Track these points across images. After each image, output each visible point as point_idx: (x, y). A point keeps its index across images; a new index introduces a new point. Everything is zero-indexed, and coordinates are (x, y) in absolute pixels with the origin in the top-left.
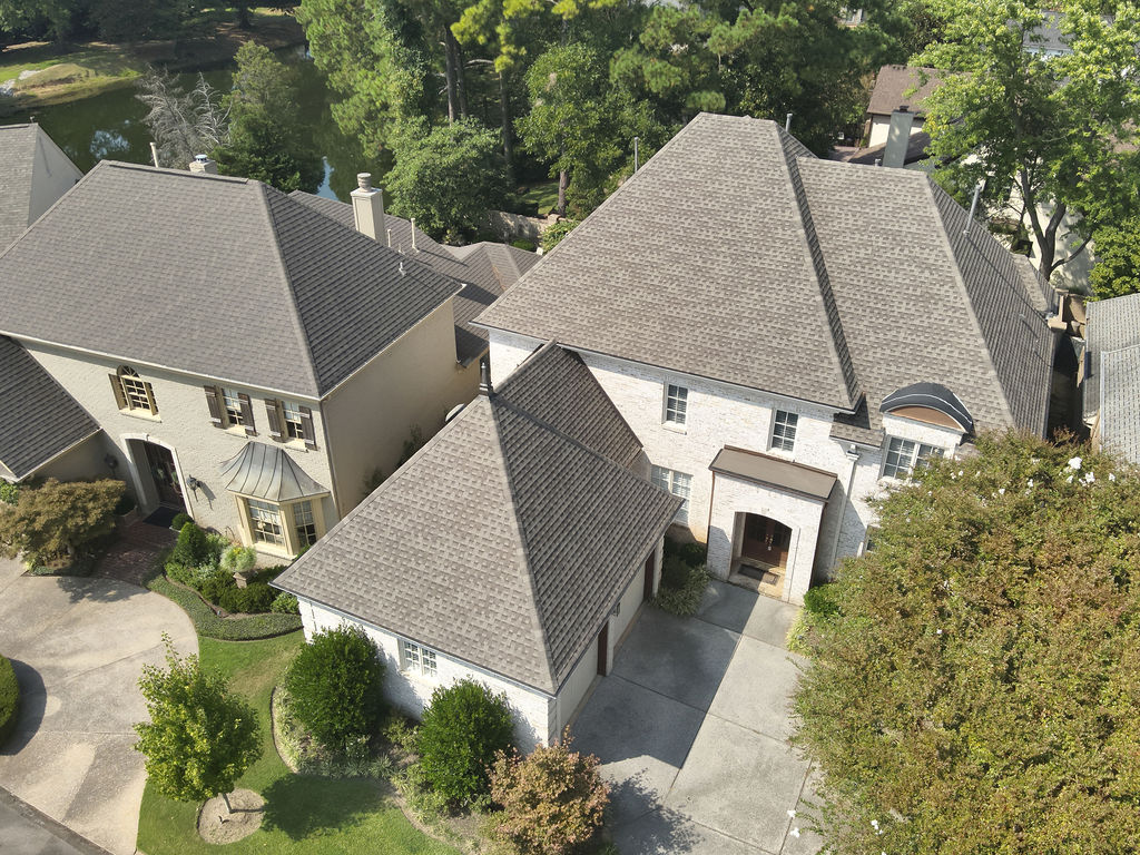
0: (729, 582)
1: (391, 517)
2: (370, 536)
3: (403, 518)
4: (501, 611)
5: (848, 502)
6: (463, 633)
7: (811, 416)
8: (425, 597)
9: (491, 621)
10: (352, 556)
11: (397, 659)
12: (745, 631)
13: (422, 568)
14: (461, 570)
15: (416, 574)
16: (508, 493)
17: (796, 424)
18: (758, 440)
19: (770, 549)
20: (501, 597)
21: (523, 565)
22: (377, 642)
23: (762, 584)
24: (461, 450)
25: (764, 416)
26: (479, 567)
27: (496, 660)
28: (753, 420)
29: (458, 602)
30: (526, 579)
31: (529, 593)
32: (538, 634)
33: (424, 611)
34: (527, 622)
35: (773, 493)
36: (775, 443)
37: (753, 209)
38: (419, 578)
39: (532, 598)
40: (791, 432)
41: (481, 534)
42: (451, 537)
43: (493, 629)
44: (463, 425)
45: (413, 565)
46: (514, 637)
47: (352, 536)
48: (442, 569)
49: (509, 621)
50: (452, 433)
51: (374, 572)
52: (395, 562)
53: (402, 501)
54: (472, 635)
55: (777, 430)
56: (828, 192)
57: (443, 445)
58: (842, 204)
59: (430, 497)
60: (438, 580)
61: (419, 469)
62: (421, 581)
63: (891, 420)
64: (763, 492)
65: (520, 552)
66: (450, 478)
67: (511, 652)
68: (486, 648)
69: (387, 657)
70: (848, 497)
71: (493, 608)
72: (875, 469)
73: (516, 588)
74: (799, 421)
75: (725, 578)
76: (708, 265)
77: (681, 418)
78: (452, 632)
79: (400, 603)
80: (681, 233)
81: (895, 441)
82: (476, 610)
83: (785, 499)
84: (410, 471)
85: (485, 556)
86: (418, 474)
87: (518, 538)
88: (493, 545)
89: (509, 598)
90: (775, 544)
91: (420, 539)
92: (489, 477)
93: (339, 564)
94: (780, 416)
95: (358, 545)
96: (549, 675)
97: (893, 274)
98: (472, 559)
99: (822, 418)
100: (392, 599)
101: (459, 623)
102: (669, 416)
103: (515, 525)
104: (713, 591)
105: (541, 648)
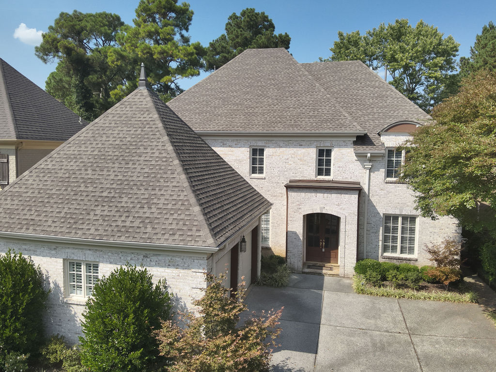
0: (304, 273)
1: (65, 163)
2: (46, 178)
3: (76, 162)
4: (162, 201)
5: (369, 200)
6: (128, 224)
7: (340, 146)
8: (92, 207)
9: (154, 210)
10: (28, 194)
11: (61, 284)
12: (324, 289)
13: (91, 189)
14: (126, 183)
15: (85, 194)
16: (163, 132)
17: (330, 156)
18: (308, 172)
19: (323, 250)
20: (162, 192)
21: (180, 169)
22: (44, 272)
23: (324, 271)
24: (124, 116)
25: (311, 154)
26: (141, 178)
27: (159, 236)
28: (305, 158)
29: (123, 204)
30: (183, 177)
31: (186, 184)
32: (197, 209)
33: (91, 217)
34: (186, 203)
35: (326, 195)
36: (320, 172)
37: (283, 73)
38: (87, 196)
39: (189, 187)
40: (328, 162)
41: (142, 158)
42: (117, 165)
43: (155, 215)
44: (127, 103)
45: (82, 189)
46: (175, 216)
47: (30, 182)
48: (108, 186)
49: (170, 206)
50: (118, 109)
51: (46, 201)
52: (66, 190)
53: (75, 152)
54: (136, 224)
55: (320, 163)
56: (316, 71)
57: (111, 116)
58: (325, 74)
59: (99, 146)
60: (105, 194)
61: (91, 132)
62: (89, 198)
63: (387, 137)
64: (320, 196)
65: (176, 162)
66: (116, 132)
67: (173, 226)
68: (149, 230)
69: (52, 285)
70: (369, 197)
71: (155, 201)
72: (382, 172)
73: (175, 184)
74: (333, 153)
75: (301, 270)
76: (265, 93)
77: (261, 171)
78: (117, 226)
79: (68, 216)
80: (247, 84)
81: (390, 152)
82: (139, 206)
83: (334, 197)
84: (84, 135)
85: (147, 170)
86: (90, 135)
87: (174, 155)
88: (153, 163)
89: (169, 192)
90: (326, 246)
91: (90, 172)
92: (148, 126)
93: (16, 202)
94: (321, 153)
95: (35, 186)
96: (210, 235)
97: (360, 91)
98: (135, 174)
99: (346, 146)
100: (62, 215)
101: (123, 218)
102: (254, 170)
103: (170, 148)
104: (295, 277)
105: (201, 218)
